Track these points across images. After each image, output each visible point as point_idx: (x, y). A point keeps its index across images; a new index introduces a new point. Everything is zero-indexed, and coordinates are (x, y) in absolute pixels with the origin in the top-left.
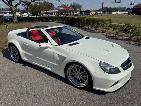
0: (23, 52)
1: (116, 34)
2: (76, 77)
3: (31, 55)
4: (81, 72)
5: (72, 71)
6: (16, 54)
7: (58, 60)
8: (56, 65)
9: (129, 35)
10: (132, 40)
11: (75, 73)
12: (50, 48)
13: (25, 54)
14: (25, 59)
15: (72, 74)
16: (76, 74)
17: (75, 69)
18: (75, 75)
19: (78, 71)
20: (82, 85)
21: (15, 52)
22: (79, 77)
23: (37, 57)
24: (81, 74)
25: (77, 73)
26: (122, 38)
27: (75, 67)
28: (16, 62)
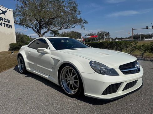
0: (28, 61)
1: (142, 54)
2: (69, 83)
3: (33, 63)
4: (73, 75)
5: (66, 77)
7: (54, 64)
8: (52, 70)
12: (48, 53)
13: (29, 63)
14: (28, 69)
15: (66, 80)
16: (69, 79)
17: (68, 73)
18: (68, 81)
19: (71, 75)
20: (73, 92)
22: (72, 82)
23: (38, 65)
24: (73, 78)
25: (70, 78)
26: (150, 59)
27: (68, 71)
28: (22, 73)
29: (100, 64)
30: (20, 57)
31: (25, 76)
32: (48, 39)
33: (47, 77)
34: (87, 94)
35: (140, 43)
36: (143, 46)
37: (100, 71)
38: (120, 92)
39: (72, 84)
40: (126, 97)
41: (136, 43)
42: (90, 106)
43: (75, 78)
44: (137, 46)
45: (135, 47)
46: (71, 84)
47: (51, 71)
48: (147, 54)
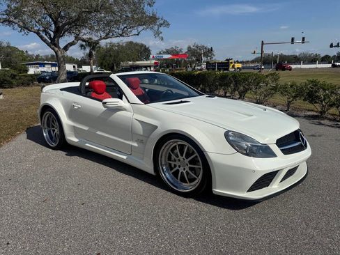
0: (71, 123)
1: (289, 103)
2: (178, 170)
3: (87, 128)
4: (187, 156)
5: (170, 158)
6: (54, 131)
7: (142, 133)
8: (136, 145)
9: (318, 107)
10: (326, 118)
11: (175, 161)
12: (125, 110)
13: (74, 127)
14: (72, 138)
15: (170, 165)
16: (178, 163)
17: (175, 151)
18: (175, 166)
19: (182, 155)
20: (189, 187)
21: (53, 127)
22: (184, 169)
23: (98, 133)
24: (187, 161)
25: (179, 160)
26: (303, 114)
27: (175, 146)
28: (54, 149)
29: (243, 137)
30: (48, 113)
31: (63, 153)
33: (125, 157)
34: (218, 190)
35: (284, 78)
36: (291, 86)
37: (246, 150)
38: (276, 187)
39: (185, 172)
41: (276, 80)
42: (223, 212)
43: (193, 162)
44: (277, 85)
45: (275, 89)
46: (182, 172)
47: (134, 146)
48: (299, 102)
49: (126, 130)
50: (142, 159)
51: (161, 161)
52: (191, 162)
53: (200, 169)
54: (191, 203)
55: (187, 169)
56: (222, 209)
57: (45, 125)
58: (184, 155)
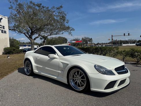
0: (36, 65)
1: (124, 58)
2: (77, 82)
3: (42, 67)
4: (80, 75)
5: (73, 77)
6: (29, 68)
7: (62, 67)
8: (60, 72)
9: (135, 59)
11: (76, 78)
12: (56, 58)
13: (37, 66)
14: (36, 71)
15: (74, 79)
16: (76, 79)
17: (76, 74)
18: (76, 80)
19: (78, 75)
20: (81, 89)
21: (29, 67)
22: (79, 81)
23: (46, 68)
24: (80, 77)
25: (77, 77)
26: (130, 63)
27: (76, 72)
28: (28, 75)
29: (101, 67)
30: (27, 61)
31: (32, 77)
32: (54, 47)
33: (56, 77)
34: (93, 89)
35: (121, 49)
36: (124, 51)
37: (103, 72)
38: (116, 88)
39: (79, 82)
40: (119, 92)
41: (118, 49)
42: (95, 98)
43: (83, 78)
44: (118, 51)
45: (117, 53)
46: (78, 82)
48: (128, 58)
49: (57, 66)
50: (63, 78)
51: (70, 78)
52: (82, 78)
53: (85, 80)
54: (82, 95)
55: (80, 81)
56: (95, 97)
57: (26, 66)
58: (79, 75)
